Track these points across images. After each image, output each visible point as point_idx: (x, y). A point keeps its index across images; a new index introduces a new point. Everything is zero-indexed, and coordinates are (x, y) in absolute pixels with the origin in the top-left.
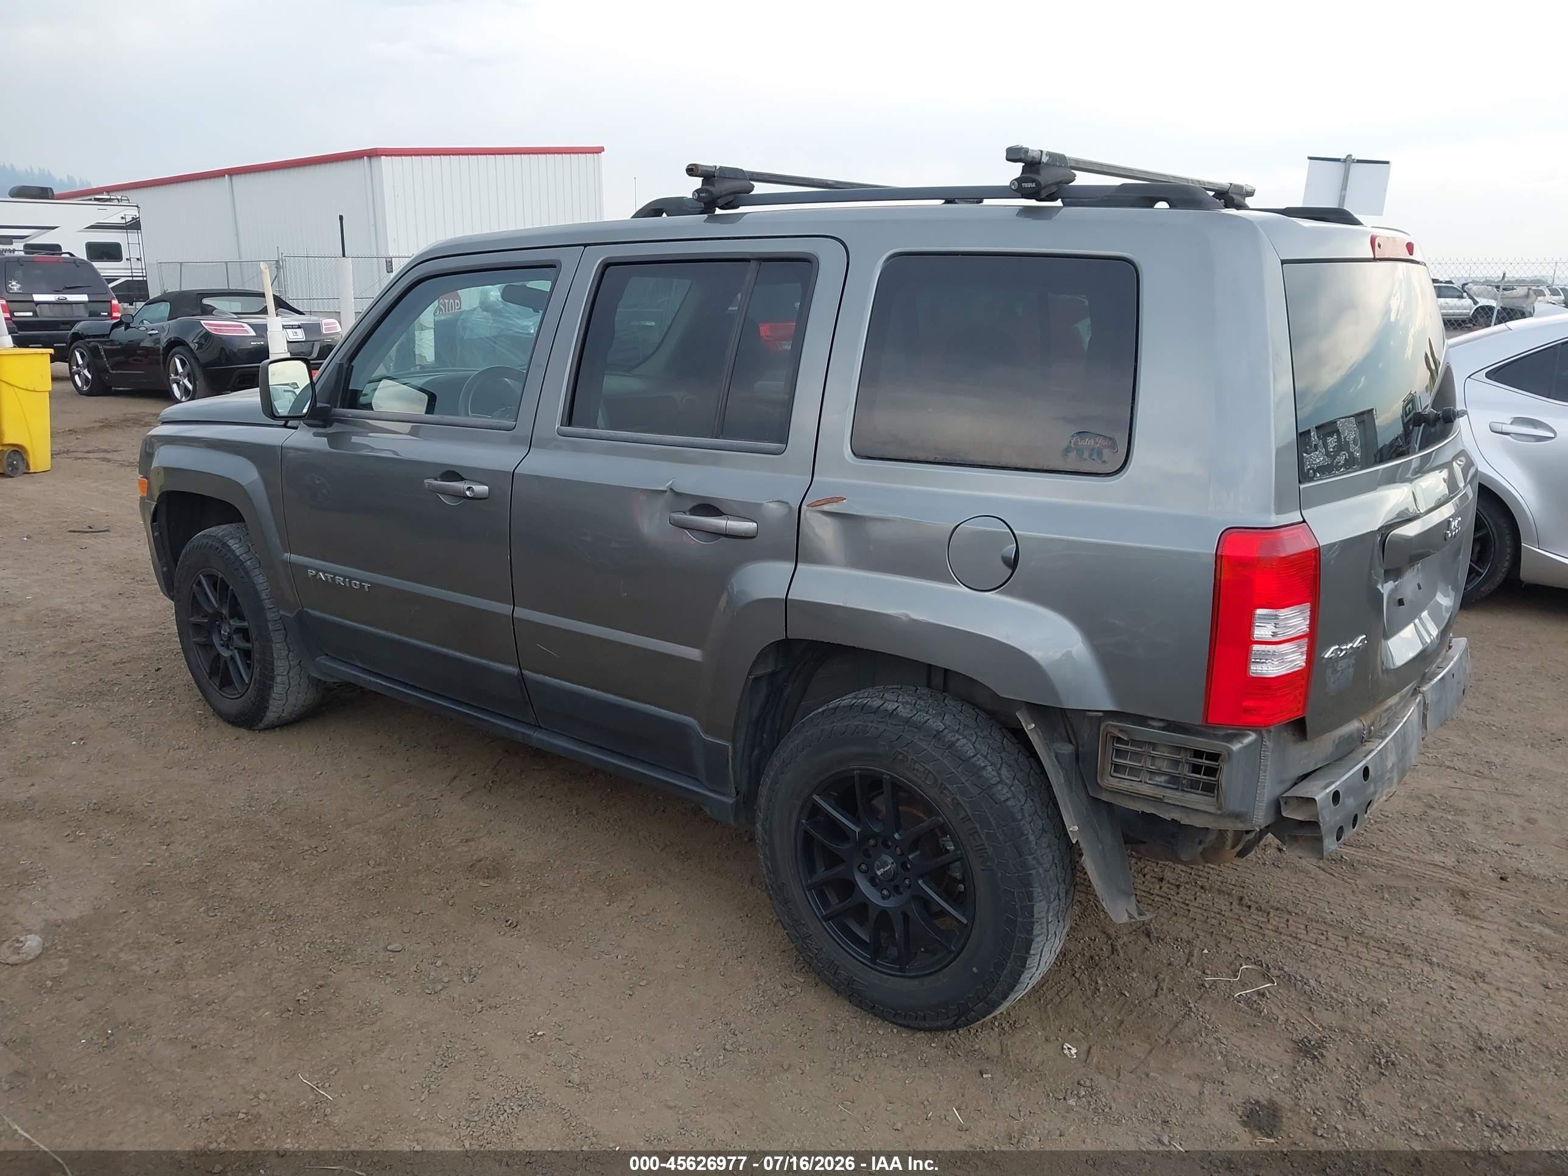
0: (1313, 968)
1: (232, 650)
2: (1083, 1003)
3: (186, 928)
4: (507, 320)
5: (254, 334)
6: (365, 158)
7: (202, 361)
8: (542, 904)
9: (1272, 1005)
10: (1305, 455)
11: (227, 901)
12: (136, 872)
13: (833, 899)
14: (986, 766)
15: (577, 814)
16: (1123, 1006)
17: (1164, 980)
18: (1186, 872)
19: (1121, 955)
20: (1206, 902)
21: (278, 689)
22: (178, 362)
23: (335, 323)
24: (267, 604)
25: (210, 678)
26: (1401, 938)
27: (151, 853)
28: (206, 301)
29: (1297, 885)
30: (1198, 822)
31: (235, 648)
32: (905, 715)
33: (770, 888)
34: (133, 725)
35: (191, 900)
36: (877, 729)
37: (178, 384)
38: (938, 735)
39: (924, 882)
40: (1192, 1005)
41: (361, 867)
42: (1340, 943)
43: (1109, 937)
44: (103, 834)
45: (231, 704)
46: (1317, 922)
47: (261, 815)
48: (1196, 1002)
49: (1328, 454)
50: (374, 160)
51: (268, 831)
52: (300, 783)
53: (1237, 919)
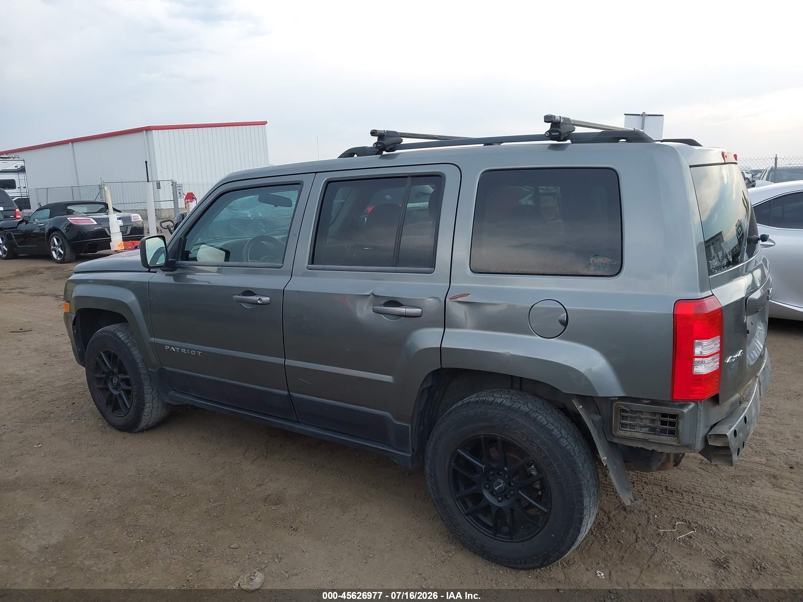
0: (712, 521)
1: (119, 391)
2: (601, 548)
3: (117, 544)
4: (235, 211)
5: (96, 223)
6: (144, 131)
7: (68, 239)
8: (308, 517)
9: (697, 543)
10: (710, 261)
11: (137, 528)
12: (84, 515)
13: (470, 505)
14: (554, 429)
15: (315, 466)
16: (621, 548)
17: (639, 533)
18: (635, 475)
19: (614, 521)
20: (649, 490)
21: (147, 410)
22: (55, 239)
23: (138, 216)
24: (140, 365)
25: (107, 407)
26: (751, 502)
27: (89, 504)
28: (69, 208)
29: (692, 478)
30: (666, 450)
31: (122, 390)
32: (507, 405)
33: (434, 500)
34: (65, 434)
35: (117, 529)
36: (493, 413)
37: (55, 251)
38: (527, 414)
39: (522, 492)
40: (656, 545)
41: (207, 503)
42: (722, 507)
43: (605, 512)
44: (61, 496)
45: (118, 419)
46: (708, 497)
47: (146, 478)
48: (658, 544)
49: (719, 260)
50: (149, 132)
51: (151, 487)
52: (163, 460)
53: (667, 498)
